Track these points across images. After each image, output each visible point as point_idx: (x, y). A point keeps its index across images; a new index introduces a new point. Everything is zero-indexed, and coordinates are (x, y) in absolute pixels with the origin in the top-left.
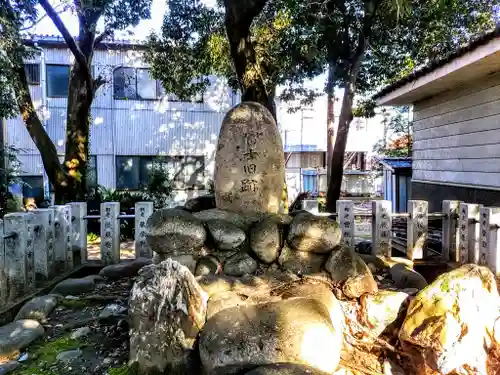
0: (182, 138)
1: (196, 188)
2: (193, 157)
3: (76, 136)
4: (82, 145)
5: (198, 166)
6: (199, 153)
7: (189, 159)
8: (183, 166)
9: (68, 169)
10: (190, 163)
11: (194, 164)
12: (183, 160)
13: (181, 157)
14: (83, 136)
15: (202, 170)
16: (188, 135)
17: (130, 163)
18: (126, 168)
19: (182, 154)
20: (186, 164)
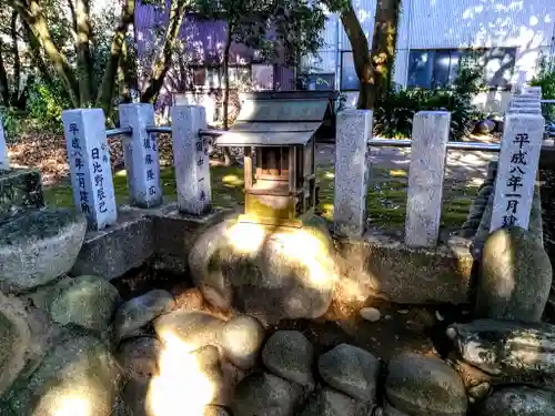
0: (491, 25)
1: (499, 88)
2: (501, 49)
3: (386, 28)
4: (391, 38)
5: (507, 60)
6: (510, 43)
7: (496, 52)
8: (486, 61)
9: (375, 65)
10: (496, 57)
11: (501, 58)
12: (488, 54)
13: (486, 49)
14: (392, 27)
15: (511, 65)
16: (499, 20)
17: (425, 58)
18: (419, 64)
19: (488, 45)
20: (492, 57)
